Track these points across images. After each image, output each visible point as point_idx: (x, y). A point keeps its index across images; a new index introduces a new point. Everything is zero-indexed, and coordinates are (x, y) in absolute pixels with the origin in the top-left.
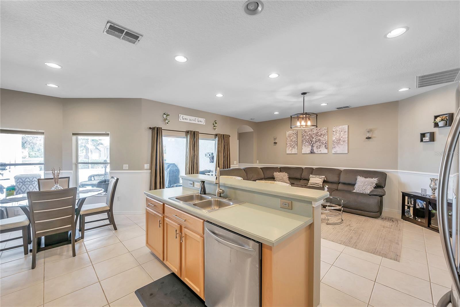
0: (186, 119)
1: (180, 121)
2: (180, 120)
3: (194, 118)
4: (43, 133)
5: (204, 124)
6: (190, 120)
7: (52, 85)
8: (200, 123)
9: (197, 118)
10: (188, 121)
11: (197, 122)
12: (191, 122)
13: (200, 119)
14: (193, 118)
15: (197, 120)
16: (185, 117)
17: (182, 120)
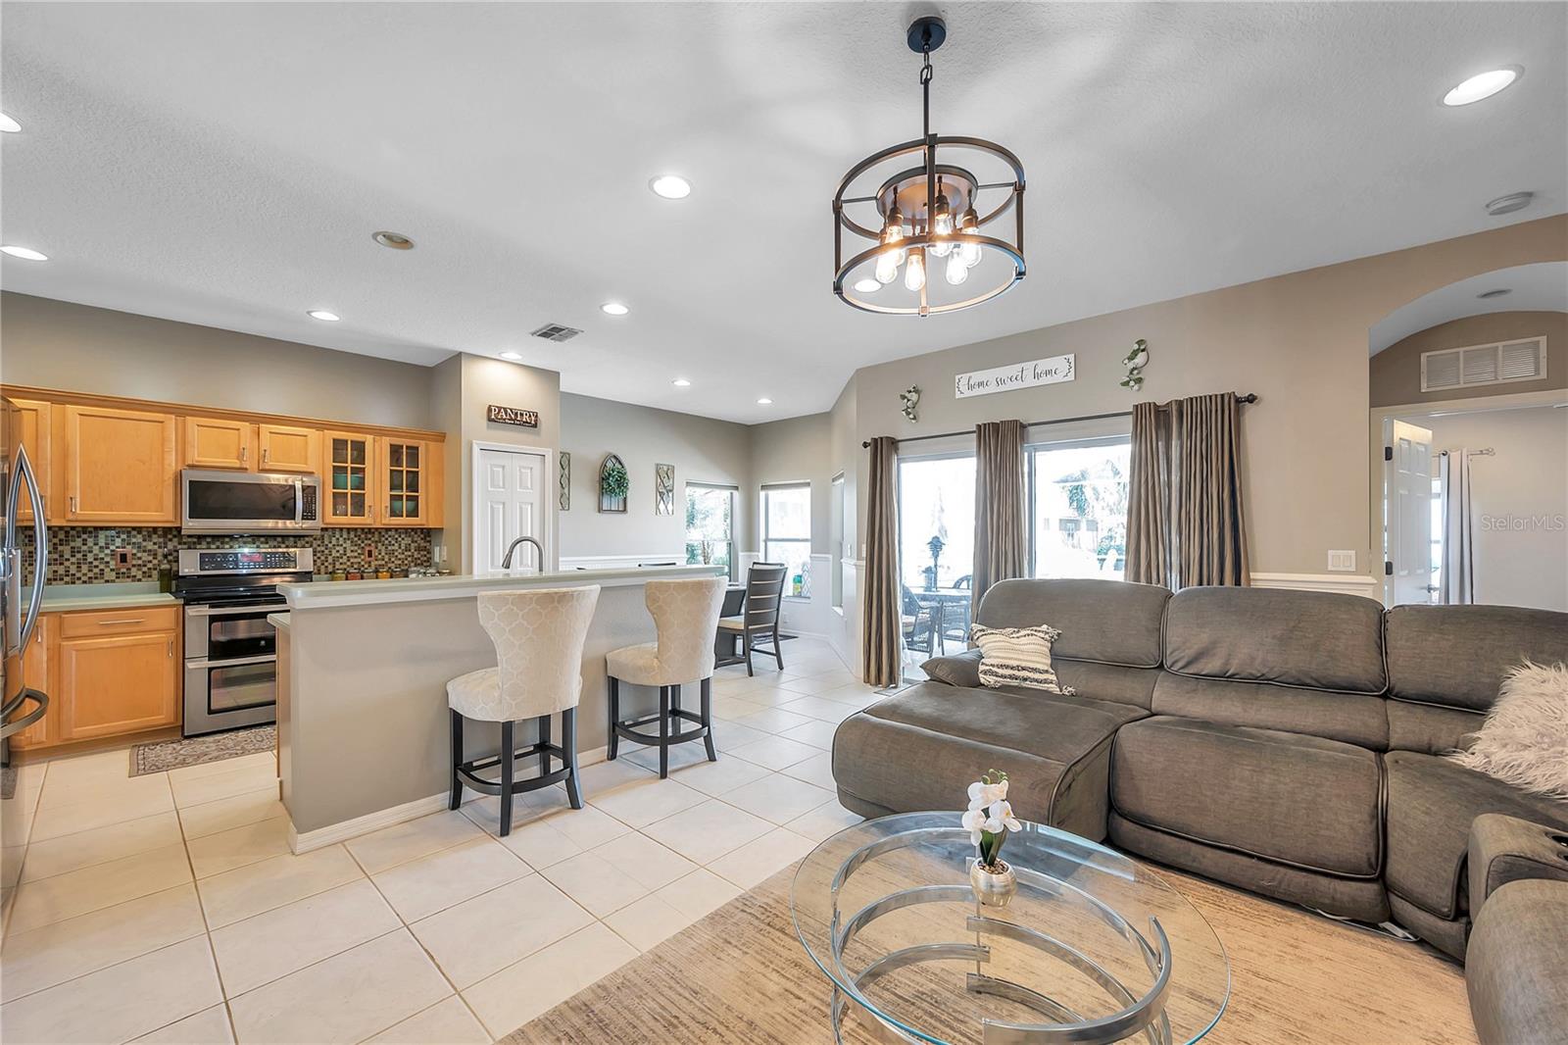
0: (981, 384)
1: (962, 396)
2: (958, 395)
3: (1018, 367)
4: (808, 484)
5: (1066, 379)
6: (999, 382)
7: (765, 401)
8: (1045, 380)
9: (1029, 366)
10: (992, 389)
11: (1030, 382)
12: (1002, 388)
13: (1044, 364)
14: (1013, 370)
15: (1029, 374)
16: (977, 376)
17: (968, 393)
